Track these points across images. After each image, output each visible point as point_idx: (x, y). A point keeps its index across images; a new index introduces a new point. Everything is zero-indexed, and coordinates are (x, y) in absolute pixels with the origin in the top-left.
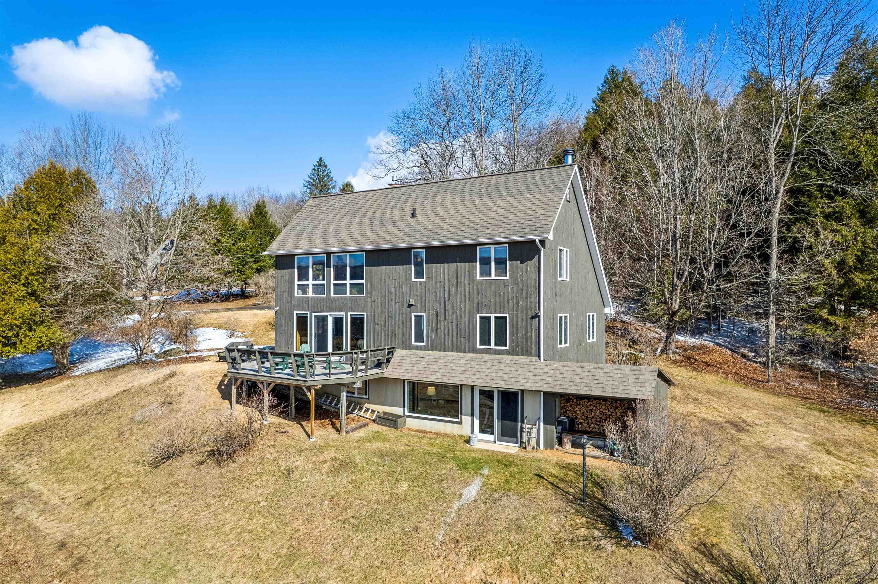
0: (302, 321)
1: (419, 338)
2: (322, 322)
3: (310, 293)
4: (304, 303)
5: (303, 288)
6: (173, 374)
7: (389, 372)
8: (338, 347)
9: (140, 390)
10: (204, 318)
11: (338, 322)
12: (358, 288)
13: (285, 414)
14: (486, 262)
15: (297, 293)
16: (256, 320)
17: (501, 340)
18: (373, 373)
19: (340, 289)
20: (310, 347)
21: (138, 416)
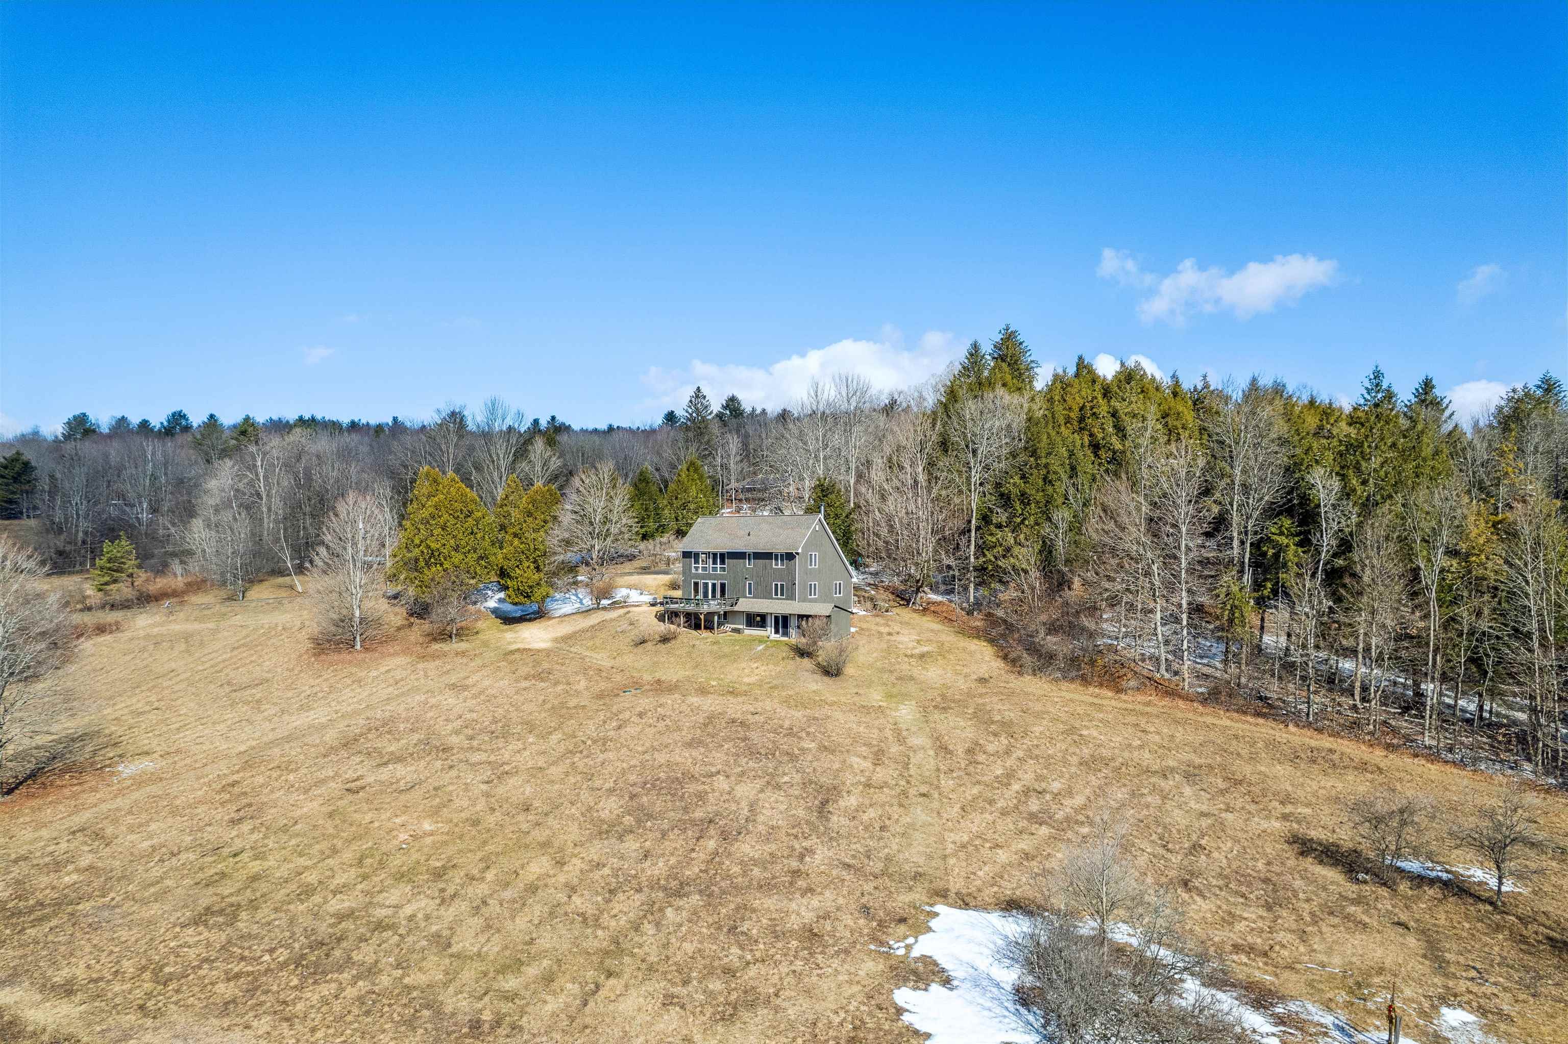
0: (696, 584)
1: (750, 593)
2: (706, 585)
3: (700, 571)
4: (698, 576)
5: (697, 568)
6: (629, 612)
7: (736, 608)
8: (714, 596)
9: (612, 620)
10: (620, 581)
11: (714, 585)
12: (723, 569)
13: (690, 627)
14: (776, 559)
15: (693, 571)
16: (656, 583)
17: (782, 594)
18: (728, 608)
19: (715, 569)
20: (700, 596)
21: (619, 629)
